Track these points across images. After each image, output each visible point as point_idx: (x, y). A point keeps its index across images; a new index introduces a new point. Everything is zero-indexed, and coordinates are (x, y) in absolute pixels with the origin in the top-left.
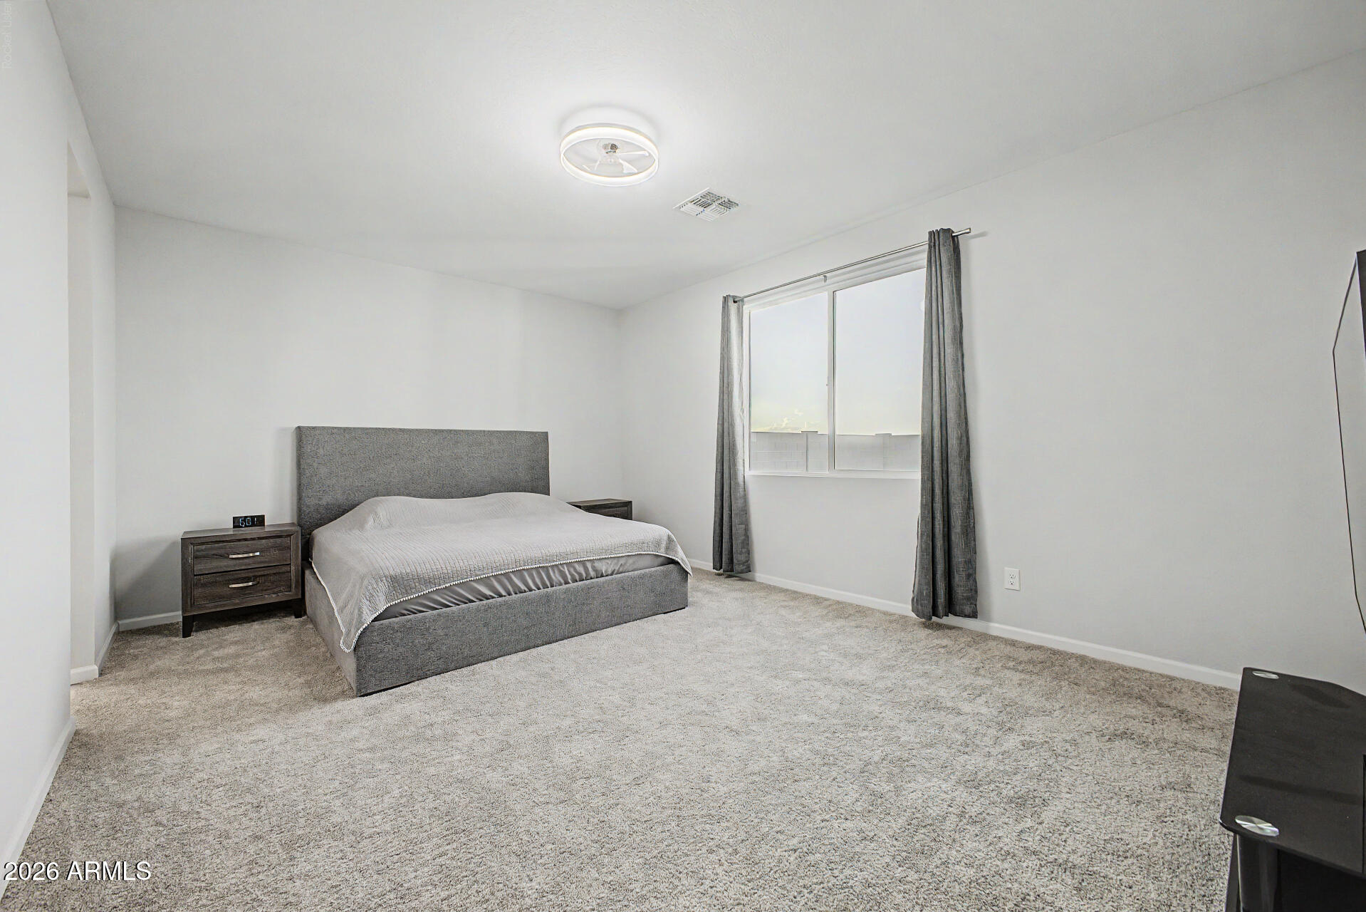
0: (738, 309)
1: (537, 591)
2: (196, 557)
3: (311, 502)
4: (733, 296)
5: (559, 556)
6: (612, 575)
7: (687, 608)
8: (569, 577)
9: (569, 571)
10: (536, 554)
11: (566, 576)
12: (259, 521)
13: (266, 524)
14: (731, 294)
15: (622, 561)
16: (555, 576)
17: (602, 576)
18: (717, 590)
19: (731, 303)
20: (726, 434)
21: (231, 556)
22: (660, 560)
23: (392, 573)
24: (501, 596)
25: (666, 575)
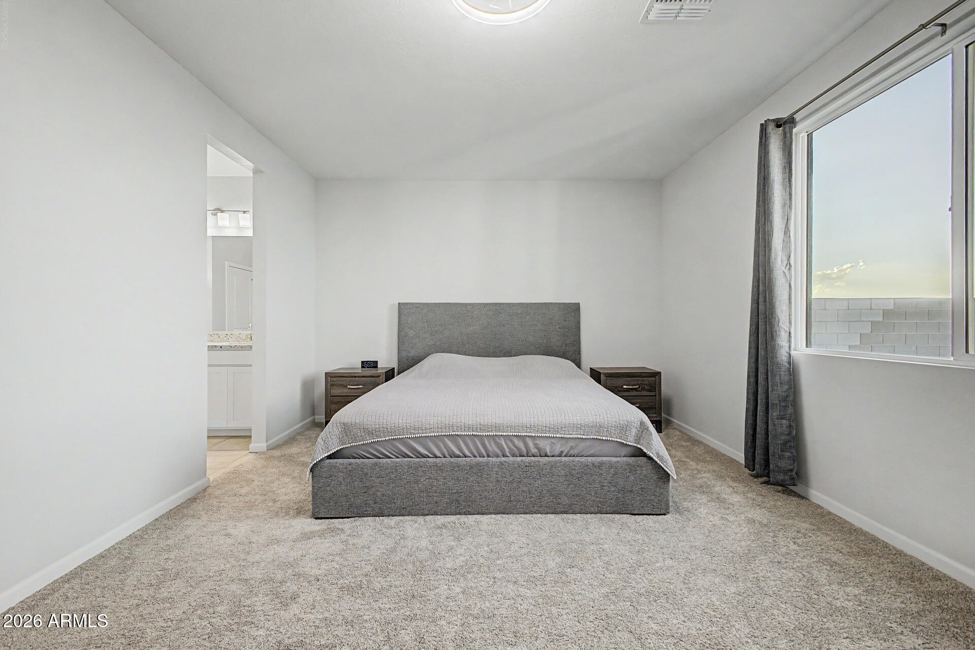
0: (785, 134)
1: (473, 458)
2: (332, 385)
3: (404, 354)
4: (773, 120)
5: (497, 427)
6: (560, 456)
7: (668, 516)
8: (507, 450)
9: (506, 443)
10: (470, 420)
11: (503, 448)
12: (374, 364)
13: (378, 367)
14: (771, 118)
15: (571, 444)
16: (490, 445)
17: (546, 456)
18: (736, 498)
19: (771, 128)
20: (761, 300)
21: (348, 387)
22: (625, 451)
23: (346, 421)
24: (436, 457)
25: (632, 469)
